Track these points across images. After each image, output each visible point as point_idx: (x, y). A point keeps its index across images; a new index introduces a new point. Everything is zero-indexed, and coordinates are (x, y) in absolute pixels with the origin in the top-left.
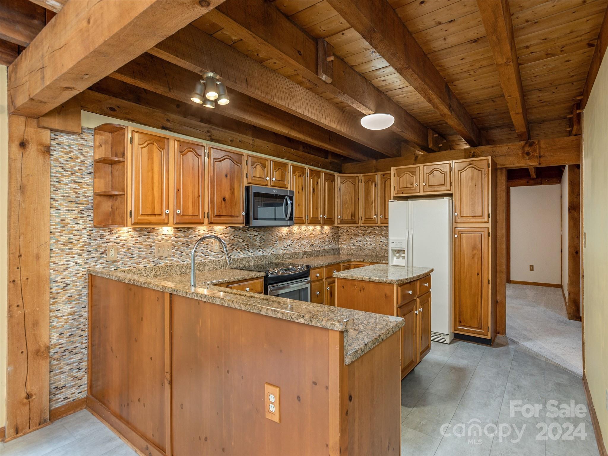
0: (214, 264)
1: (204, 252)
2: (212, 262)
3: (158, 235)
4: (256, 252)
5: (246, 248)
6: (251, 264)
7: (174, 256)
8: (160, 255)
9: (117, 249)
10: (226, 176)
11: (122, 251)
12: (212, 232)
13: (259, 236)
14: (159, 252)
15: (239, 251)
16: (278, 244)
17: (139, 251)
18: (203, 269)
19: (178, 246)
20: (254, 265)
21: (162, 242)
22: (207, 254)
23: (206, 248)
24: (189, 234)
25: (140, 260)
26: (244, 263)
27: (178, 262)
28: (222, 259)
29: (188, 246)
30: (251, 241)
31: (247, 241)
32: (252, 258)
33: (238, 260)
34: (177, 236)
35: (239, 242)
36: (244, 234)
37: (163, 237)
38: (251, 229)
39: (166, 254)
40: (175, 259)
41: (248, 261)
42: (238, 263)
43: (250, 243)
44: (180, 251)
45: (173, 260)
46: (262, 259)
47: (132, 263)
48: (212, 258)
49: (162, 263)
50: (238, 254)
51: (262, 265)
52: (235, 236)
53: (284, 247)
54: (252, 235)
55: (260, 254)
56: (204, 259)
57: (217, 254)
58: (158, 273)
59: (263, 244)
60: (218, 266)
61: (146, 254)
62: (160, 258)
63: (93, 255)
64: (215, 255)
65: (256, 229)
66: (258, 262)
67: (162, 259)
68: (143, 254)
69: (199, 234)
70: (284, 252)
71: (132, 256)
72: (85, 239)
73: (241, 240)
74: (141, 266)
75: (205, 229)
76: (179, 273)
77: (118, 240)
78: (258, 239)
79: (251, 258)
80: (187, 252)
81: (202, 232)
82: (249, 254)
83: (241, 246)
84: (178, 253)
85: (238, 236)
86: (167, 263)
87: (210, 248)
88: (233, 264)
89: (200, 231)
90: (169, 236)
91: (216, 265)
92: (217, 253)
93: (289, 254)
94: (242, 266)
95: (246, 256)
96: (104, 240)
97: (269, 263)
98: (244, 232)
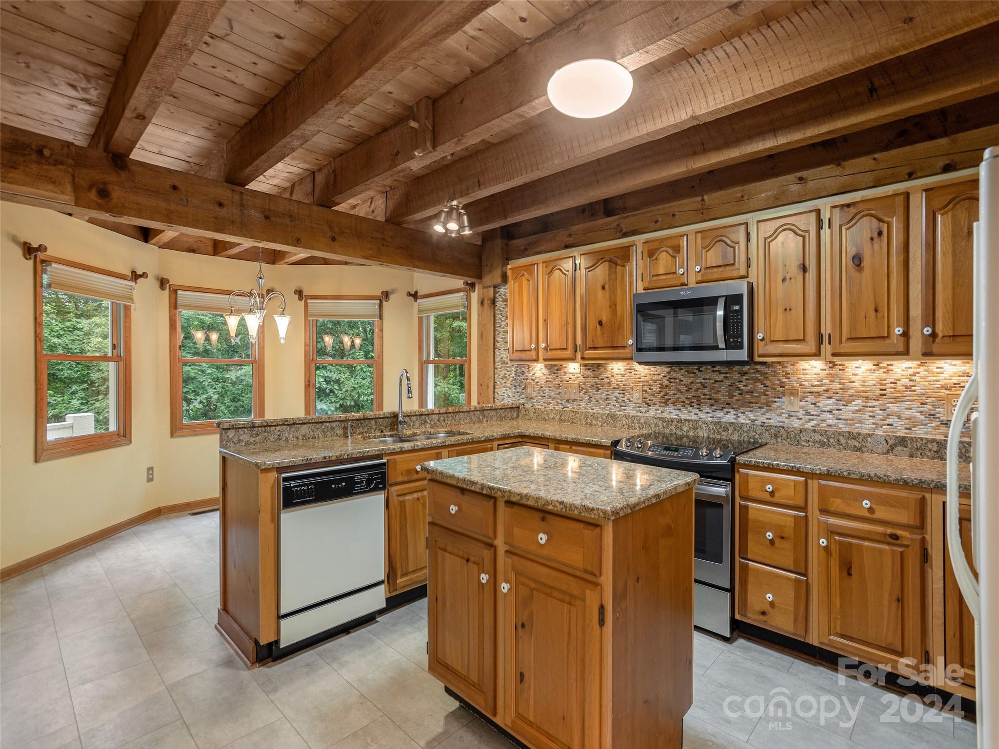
0: (630, 421)
1: (620, 400)
2: (627, 417)
3: (565, 373)
4: (719, 414)
5: (697, 402)
6: (701, 434)
7: (582, 400)
8: (567, 397)
9: (532, 387)
10: (603, 288)
11: (537, 388)
12: (631, 373)
13: (728, 383)
14: (566, 393)
15: (679, 406)
16: (786, 404)
17: (550, 390)
18: (614, 424)
19: (587, 389)
20: (709, 437)
21: (570, 382)
22: (624, 404)
23: (622, 395)
24: (600, 374)
25: (550, 400)
26: (685, 429)
27: (586, 409)
28: (646, 415)
29: (598, 390)
30: (706, 391)
31: (695, 391)
32: (705, 423)
33: (672, 421)
34: (585, 376)
35: (679, 390)
36: (689, 377)
37: (571, 376)
38: (706, 369)
39: (573, 397)
40: (583, 404)
41: (695, 428)
42: (672, 427)
43: (705, 395)
44: (589, 396)
45: (580, 405)
46: (731, 429)
47: (544, 403)
48: (631, 411)
49: (570, 406)
50: (678, 412)
51: (728, 440)
52: (672, 380)
53: (808, 413)
54: (710, 379)
55: (730, 418)
56: (619, 411)
57: (639, 407)
58: (563, 418)
59: (737, 400)
60: (637, 425)
61: (555, 394)
62: (568, 401)
63: (518, 390)
64: (635, 407)
65: (718, 368)
66: (719, 433)
67: (569, 403)
68: (552, 394)
69: (613, 374)
70: (809, 425)
71: (543, 395)
72: (513, 375)
73: (683, 388)
74: (551, 406)
75: (621, 368)
76: (584, 423)
77: (534, 378)
78: (723, 388)
79: (700, 423)
80: (597, 397)
81: (616, 371)
82: (702, 415)
83: (683, 399)
84: (586, 398)
85: (677, 381)
86: (574, 408)
87: (628, 396)
88: (663, 427)
89: (613, 371)
90: (576, 375)
91: (633, 422)
92: (638, 405)
93: (824, 433)
94: (681, 433)
95: (694, 417)
96: (524, 377)
97: (749, 442)
98: (689, 373)
